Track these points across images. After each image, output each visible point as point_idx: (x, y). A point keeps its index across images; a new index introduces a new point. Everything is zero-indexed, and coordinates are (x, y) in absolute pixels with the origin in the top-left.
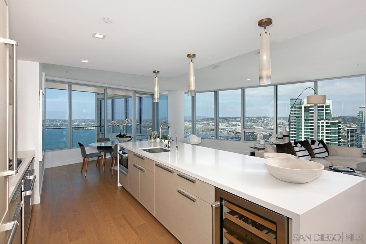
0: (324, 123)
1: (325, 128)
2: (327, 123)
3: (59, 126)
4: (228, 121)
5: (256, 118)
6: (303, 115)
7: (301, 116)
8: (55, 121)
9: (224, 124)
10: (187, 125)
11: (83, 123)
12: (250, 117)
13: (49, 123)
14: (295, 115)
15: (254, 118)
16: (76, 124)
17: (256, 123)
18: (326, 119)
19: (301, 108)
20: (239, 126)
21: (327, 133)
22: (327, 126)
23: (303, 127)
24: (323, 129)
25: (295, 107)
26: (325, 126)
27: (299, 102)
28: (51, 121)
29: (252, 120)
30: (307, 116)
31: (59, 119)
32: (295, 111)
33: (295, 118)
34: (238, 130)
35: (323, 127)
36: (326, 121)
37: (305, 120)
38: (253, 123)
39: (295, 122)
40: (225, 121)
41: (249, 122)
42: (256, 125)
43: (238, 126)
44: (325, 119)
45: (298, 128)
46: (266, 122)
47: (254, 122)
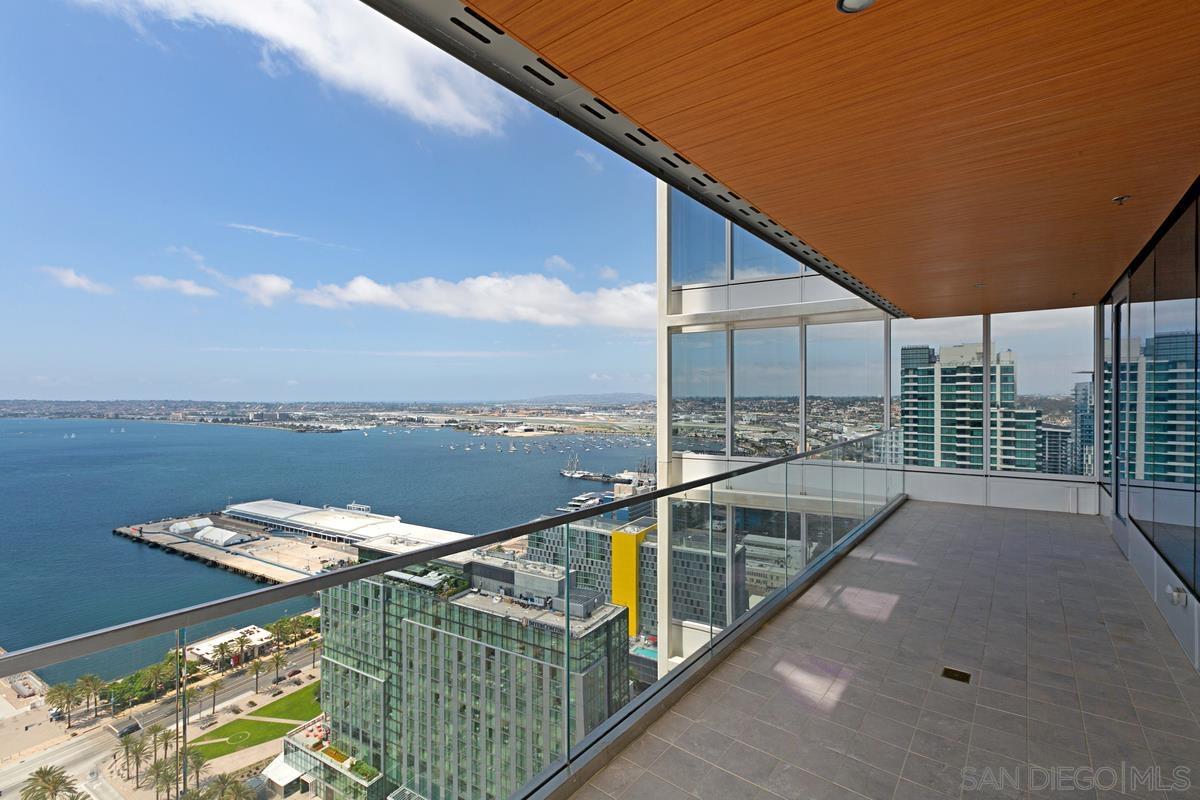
0: (999, 415)
1: (999, 428)
2: (1006, 415)
3: (252, 421)
4: (714, 407)
5: (789, 398)
6: (937, 393)
7: (933, 395)
8: (242, 406)
9: (704, 416)
10: (602, 419)
11: (318, 411)
12: (773, 398)
13: (226, 413)
14: (916, 392)
15: (784, 399)
16: (300, 414)
17: (789, 413)
18: (1003, 405)
19: (931, 372)
20: (744, 423)
21: (1005, 443)
22: (1005, 424)
23: (938, 426)
24: (995, 431)
25: (915, 371)
26: (999, 424)
27: (927, 356)
28: (232, 407)
29: (779, 404)
30: (949, 397)
31: (251, 401)
32: (915, 380)
33: (916, 400)
34: (741, 432)
35: (996, 426)
36: (1003, 409)
37: (944, 405)
38: (781, 415)
39: (915, 413)
40: (706, 408)
41: (772, 411)
42: (790, 420)
43: (741, 422)
44: (999, 403)
45: (924, 430)
46: (815, 410)
47: (784, 412)
